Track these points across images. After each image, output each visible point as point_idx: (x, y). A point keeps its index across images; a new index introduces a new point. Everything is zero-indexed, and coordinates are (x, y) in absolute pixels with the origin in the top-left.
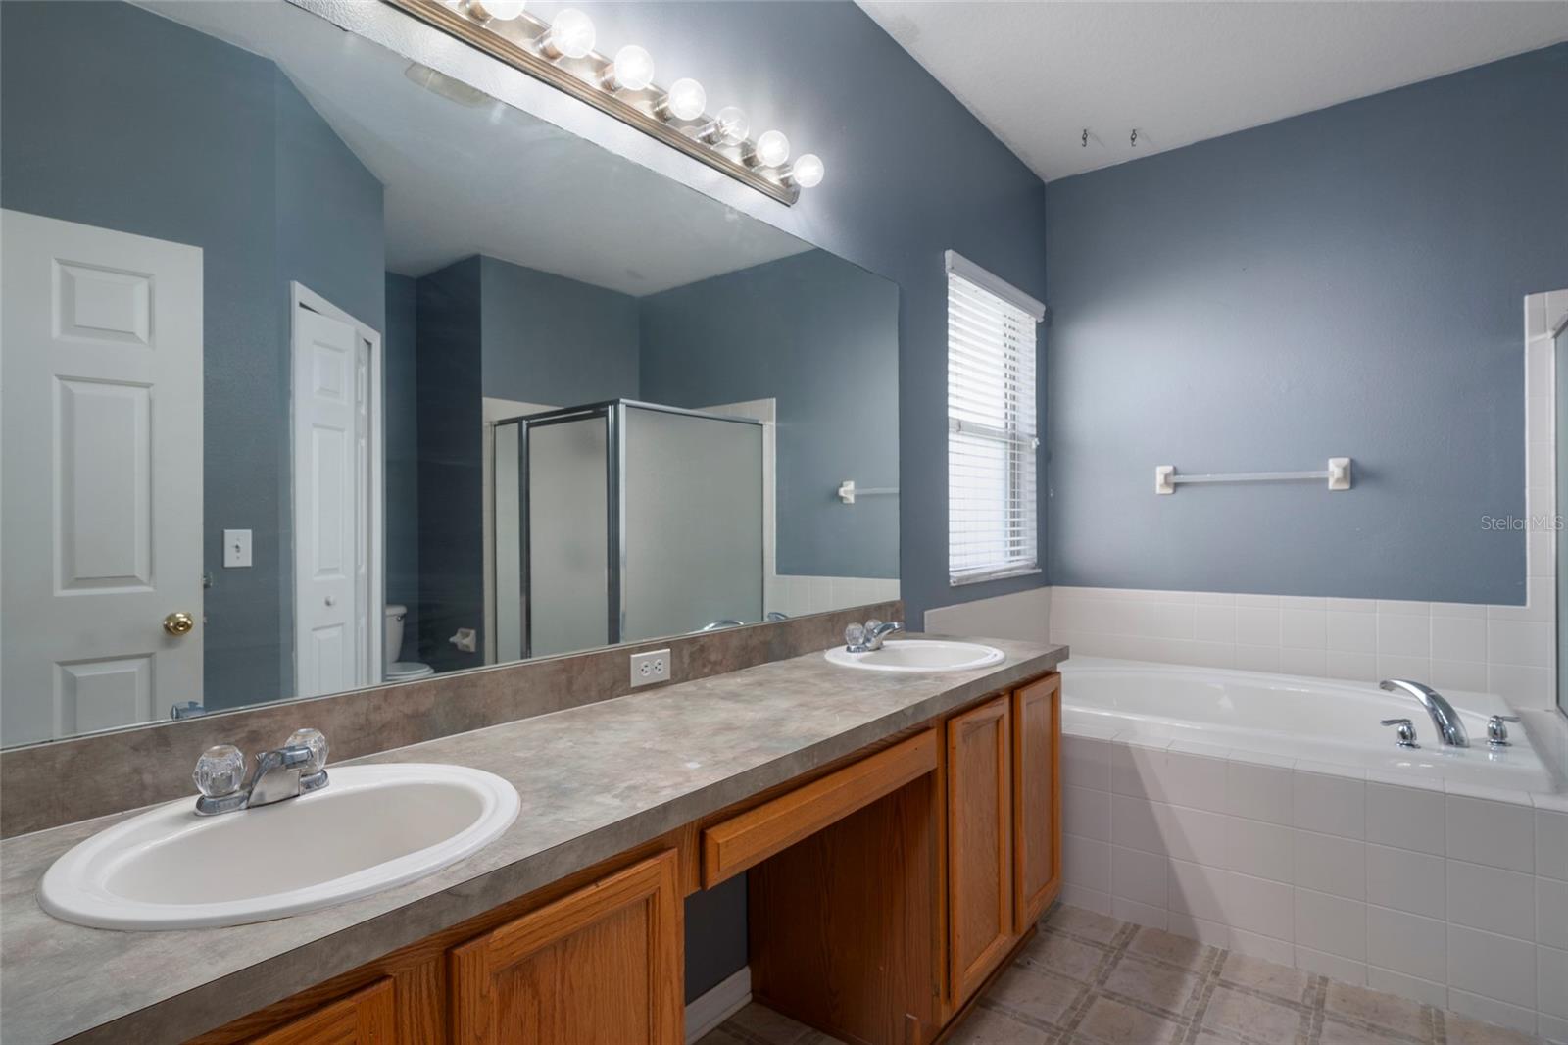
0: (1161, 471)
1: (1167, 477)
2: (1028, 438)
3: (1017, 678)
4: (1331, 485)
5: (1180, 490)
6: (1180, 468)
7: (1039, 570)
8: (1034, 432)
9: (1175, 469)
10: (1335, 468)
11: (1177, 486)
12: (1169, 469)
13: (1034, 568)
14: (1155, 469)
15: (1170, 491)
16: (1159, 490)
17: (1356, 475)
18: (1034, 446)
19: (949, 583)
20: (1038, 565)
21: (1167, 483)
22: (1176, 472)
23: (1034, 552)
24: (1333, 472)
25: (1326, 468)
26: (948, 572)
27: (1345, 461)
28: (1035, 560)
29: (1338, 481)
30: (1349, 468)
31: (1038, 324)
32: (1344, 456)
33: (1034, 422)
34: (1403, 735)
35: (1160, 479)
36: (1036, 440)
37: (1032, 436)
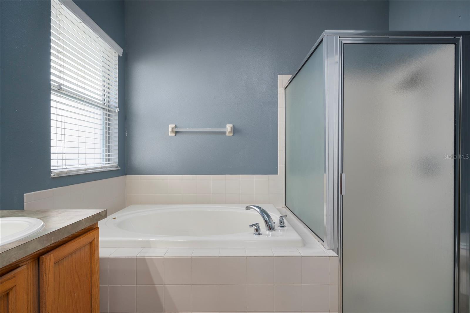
0: (171, 126)
1: (172, 129)
2: (113, 107)
3: (39, 247)
4: (227, 135)
5: (178, 135)
6: (177, 126)
7: (120, 168)
8: (117, 106)
9: (176, 126)
10: (229, 127)
11: (177, 133)
12: (174, 126)
13: (117, 167)
14: (169, 125)
15: (174, 135)
16: (170, 134)
17: (234, 130)
18: (117, 111)
19: (50, 176)
20: (118, 166)
21: (172, 131)
22: (176, 127)
23: (117, 160)
24: (228, 129)
25: (225, 127)
26: (51, 170)
27: (231, 125)
28: (118, 164)
29: (229, 132)
30: (232, 128)
31: (119, 57)
32: (231, 124)
33: (117, 101)
34: (257, 230)
35: (170, 130)
36: (118, 109)
37: (116, 107)
